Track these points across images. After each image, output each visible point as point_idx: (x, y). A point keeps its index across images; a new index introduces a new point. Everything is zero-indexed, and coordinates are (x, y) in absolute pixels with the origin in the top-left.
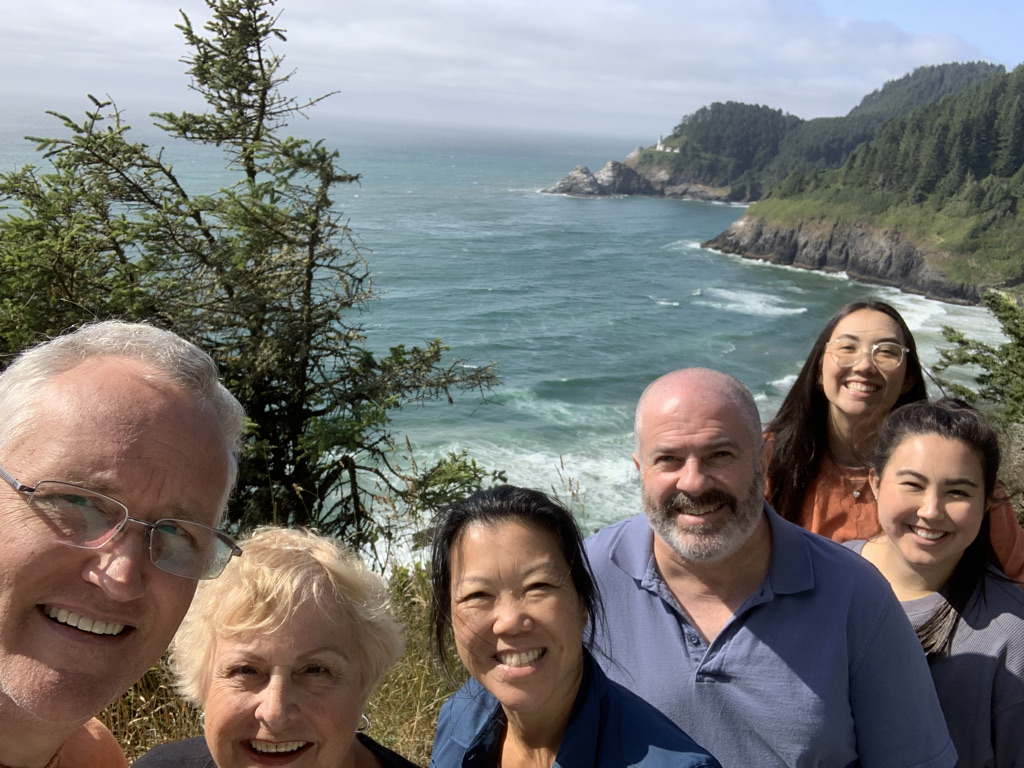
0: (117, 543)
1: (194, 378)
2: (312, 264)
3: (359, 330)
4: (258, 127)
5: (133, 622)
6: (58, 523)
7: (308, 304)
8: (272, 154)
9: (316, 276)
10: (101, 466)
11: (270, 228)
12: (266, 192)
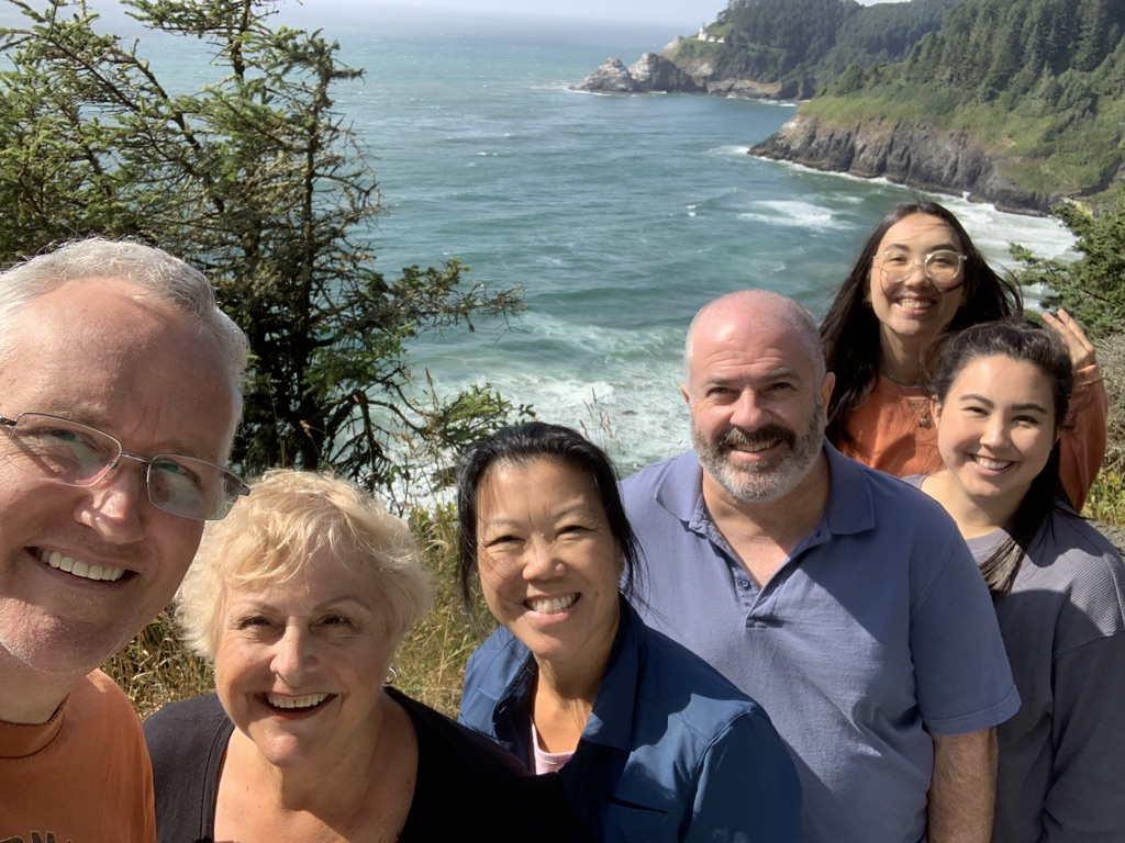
0: (111, 482)
1: (188, 299)
2: (312, 174)
3: (368, 249)
4: (245, 15)
5: (134, 567)
6: (44, 459)
7: (309, 220)
8: (262, 47)
9: (316, 187)
10: (88, 395)
11: (263, 133)
12: (257, 90)
